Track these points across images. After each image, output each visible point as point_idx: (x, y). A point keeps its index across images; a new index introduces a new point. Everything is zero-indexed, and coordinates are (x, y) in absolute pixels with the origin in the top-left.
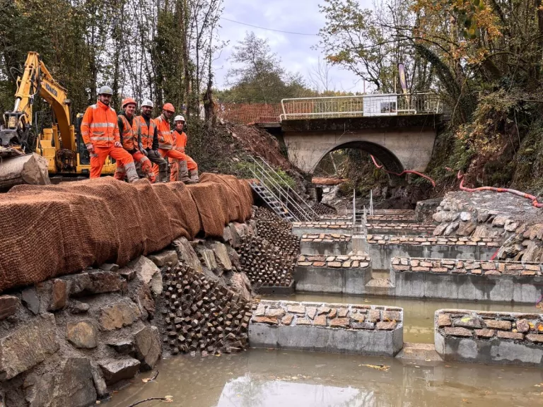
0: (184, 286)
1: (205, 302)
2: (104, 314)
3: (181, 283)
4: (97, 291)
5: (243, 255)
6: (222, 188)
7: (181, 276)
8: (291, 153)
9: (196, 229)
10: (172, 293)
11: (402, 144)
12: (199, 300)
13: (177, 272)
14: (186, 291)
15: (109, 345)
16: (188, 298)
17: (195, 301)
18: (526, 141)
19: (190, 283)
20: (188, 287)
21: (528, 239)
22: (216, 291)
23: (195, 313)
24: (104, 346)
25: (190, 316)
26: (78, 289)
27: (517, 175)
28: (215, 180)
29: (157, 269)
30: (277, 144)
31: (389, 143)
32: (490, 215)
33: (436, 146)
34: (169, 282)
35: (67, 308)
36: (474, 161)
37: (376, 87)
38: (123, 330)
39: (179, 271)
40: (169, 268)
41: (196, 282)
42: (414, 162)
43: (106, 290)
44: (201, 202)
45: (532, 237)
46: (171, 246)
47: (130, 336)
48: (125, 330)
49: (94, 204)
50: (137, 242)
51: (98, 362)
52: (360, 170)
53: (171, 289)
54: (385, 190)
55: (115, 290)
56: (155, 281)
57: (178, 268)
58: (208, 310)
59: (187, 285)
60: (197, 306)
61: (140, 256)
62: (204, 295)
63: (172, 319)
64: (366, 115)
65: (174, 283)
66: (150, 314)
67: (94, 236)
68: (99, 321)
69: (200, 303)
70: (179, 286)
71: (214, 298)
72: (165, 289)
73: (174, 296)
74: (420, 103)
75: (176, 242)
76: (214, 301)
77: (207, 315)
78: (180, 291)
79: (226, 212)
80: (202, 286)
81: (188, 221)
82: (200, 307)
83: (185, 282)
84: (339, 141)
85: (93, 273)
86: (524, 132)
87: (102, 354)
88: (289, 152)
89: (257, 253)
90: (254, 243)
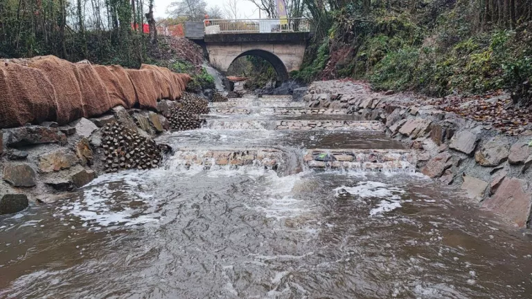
0: (119, 140)
1: (136, 152)
2: (42, 160)
3: (117, 138)
4: (36, 142)
5: (172, 122)
6: (154, 74)
7: (117, 133)
8: (211, 57)
9: (132, 101)
10: (110, 145)
11: (285, 51)
12: (132, 150)
13: (114, 130)
14: (121, 144)
15: (48, 184)
16: (123, 149)
17: (128, 151)
18: (362, 47)
19: (125, 139)
20: (123, 141)
21: (362, 108)
22: (145, 144)
23: (129, 159)
24: (43, 185)
25: (125, 162)
26: (15, 140)
27: (356, 70)
28: (148, 68)
29: (96, 128)
30: (201, 51)
31: (276, 51)
32: (339, 95)
33: (306, 54)
34: (107, 138)
35: (5, 155)
36: (329, 62)
37: (268, 14)
38: (61, 172)
39: (116, 129)
40: (108, 128)
41: (129, 138)
42: (292, 64)
43: (44, 141)
44: (136, 81)
45: (365, 107)
46: (110, 112)
47: (69, 176)
48: (63, 172)
49: (30, 73)
50: (77, 106)
51: (37, 197)
52: (258, 71)
53: (109, 142)
54: (275, 83)
55: (53, 141)
56: (94, 136)
57: (115, 127)
58: (138, 157)
59: (122, 140)
60: (130, 155)
61: (80, 118)
62: (135, 146)
63: (110, 165)
64: (261, 32)
65: (111, 138)
66: (89, 161)
67: (31, 97)
68: (37, 165)
69: (132, 152)
70: (115, 140)
71: (143, 149)
72: (104, 142)
73: (111, 148)
74: (296, 25)
75: (114, 109)
76: (143, 151)
77: (137, 161)
78: (116, 144)
79: (157, 91)
80: (134, 140)
81: (125, 94)
82: (132, 156)
83: (121, 137)
84: (244, 50)
85: (32, 128)
86: (360, 42)
87: (41, 191)
88: (210, 56)
89: (183, 120)
90: (180, 114)
